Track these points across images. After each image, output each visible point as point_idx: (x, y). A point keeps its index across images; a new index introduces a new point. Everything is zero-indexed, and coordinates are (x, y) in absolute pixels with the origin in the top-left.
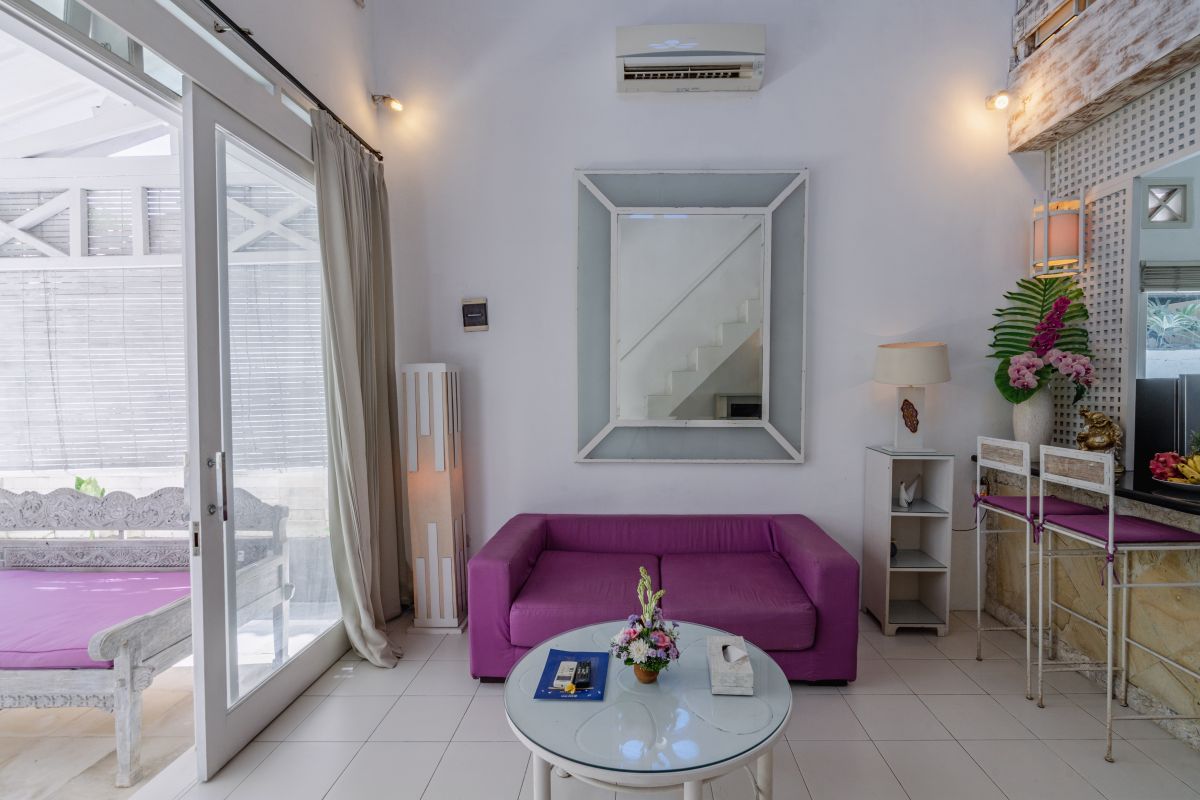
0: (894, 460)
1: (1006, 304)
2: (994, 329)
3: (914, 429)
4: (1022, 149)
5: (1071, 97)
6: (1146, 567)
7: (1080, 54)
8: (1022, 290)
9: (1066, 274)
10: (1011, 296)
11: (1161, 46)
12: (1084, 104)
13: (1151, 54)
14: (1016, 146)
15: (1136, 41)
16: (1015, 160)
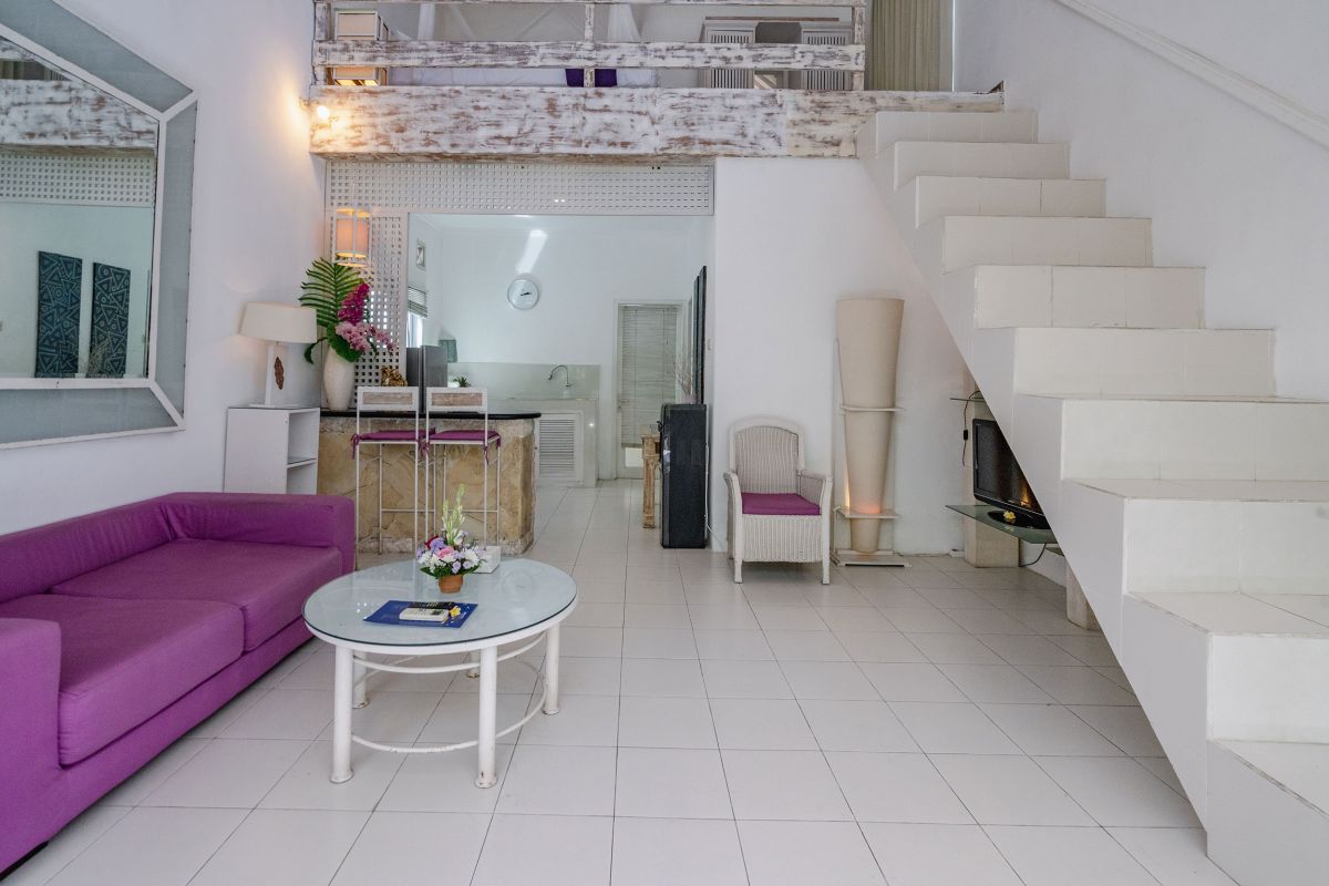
0: (291, 415)
1: (307, 279)
2: (301, 299)
3: (281, 388)
4: (321, 155)
5: (381, 140)
6: (456, 461)
7: (390, 114)
8: (317, 270)
9: (350, 265)
10: (310, 273)
11: (453, 146)
12: (392, 151)
13: (444, 146)
14: (320, 150)
15: (435, 133)
16: (313, 160)
